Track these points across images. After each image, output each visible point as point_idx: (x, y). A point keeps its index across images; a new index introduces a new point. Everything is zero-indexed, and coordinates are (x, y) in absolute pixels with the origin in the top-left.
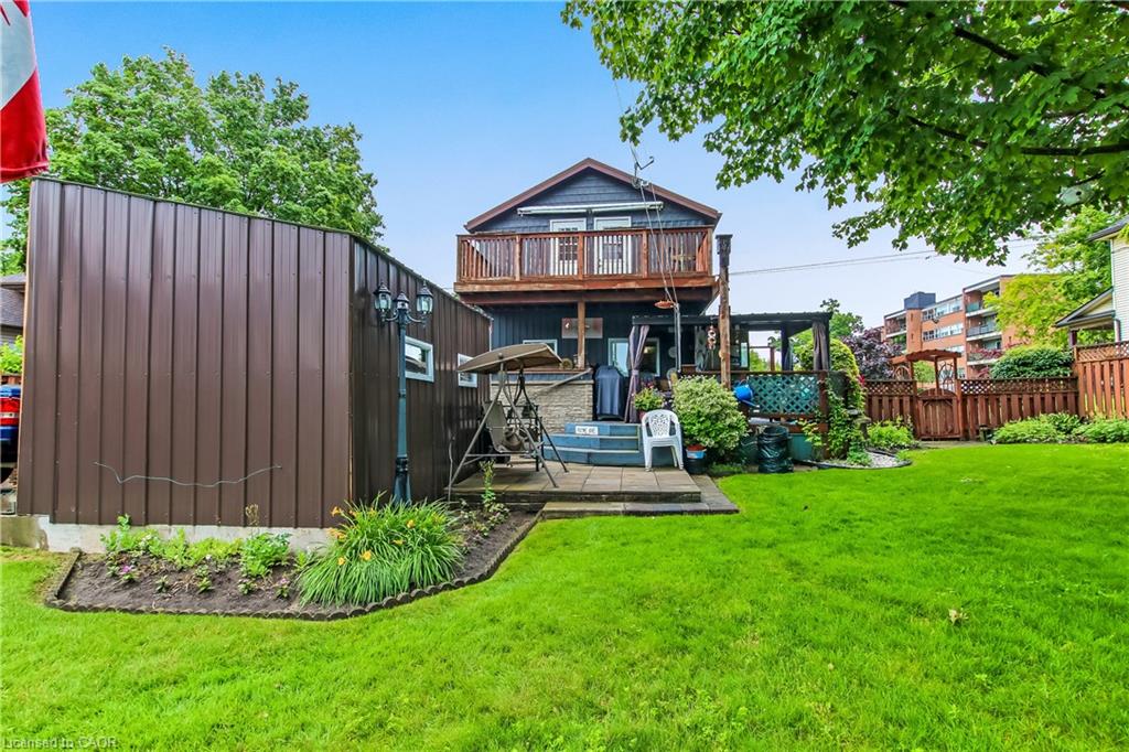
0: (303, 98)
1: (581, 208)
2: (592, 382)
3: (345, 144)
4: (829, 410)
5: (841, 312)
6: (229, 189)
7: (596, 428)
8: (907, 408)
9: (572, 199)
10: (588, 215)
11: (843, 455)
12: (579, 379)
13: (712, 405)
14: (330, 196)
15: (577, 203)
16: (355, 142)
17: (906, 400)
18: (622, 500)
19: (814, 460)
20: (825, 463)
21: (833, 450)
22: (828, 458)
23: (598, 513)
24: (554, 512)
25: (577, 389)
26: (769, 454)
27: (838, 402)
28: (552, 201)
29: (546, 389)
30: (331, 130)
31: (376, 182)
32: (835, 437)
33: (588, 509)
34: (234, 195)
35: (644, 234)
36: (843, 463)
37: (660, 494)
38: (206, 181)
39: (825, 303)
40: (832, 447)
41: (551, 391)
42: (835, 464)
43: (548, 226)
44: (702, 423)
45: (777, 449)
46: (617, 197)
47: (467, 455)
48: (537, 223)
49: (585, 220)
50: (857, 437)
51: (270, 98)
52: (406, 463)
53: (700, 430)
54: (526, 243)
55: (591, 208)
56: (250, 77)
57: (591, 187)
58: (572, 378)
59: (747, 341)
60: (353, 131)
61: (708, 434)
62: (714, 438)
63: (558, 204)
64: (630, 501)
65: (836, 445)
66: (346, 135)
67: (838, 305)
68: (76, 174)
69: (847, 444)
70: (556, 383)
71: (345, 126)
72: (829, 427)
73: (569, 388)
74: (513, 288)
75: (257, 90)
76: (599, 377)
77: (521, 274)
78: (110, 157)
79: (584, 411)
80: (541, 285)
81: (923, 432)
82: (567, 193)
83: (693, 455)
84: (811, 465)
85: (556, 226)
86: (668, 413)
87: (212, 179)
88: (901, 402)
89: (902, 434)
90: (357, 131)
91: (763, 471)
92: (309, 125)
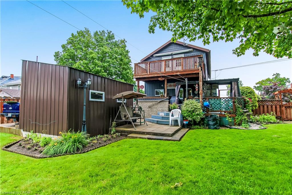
0: (113, 34)
1: (170, 53)
2: (168, 101)
3: (123, 44)
4: (236, 110)
5: (281, 77)
6: (94, 57)
7: (164, 114)
8: (278, 109)
9: (168, 51)
10: (171, 55)
11: (239, 125)
12: (165, 100)
13: (192, 108)
14: (117, 56)
15: (169, 52)
16: (125, 43)
17: (278, 106)
18: (150, 135)
19: (229, 126)
20: (233, 127)
21: (237, 123)
22: (235, 125)
23: (140, 138)
24: (130, 136)
25: (165, 103)
26: (211, 123)
27: (239, 107)
28: (162, 52)
29: (156, 103)
30: (120, 41)
31: (129, 52)
32: (237, 119)
33: (138, 136)
34: (95, 58)
35: (182, 58)
36: (239, 127)
37: (160, 133)
38: (90, 56)
39: (274, 75)
40: (236, 122)
41: (158, 103)
42: (236, 128)
43: (161, 59)
44: (188, 113)
45: (213, 122)
46: (180, 49)
47: (115, 120)
48: (159, 58)
49: (171, 56)
50: (245, 119)
51: (106, 35)
52: (85, 122)
53: (187, 115)
54: (151, 64)
55: (172, 53)
56: (102, 31)
57: (173, 47)
58: (163, 99)
59: (218, 88)
60: (125, 40)
61: (189, 116)
62: (191, 118)
63: (164, 53)
64: (152, 135)
65: (237, 121)
66: (123, 41)
67: (280, 75)
68: (66, 57)
69: (241, 121)
70: (159, 101)
71: (123, 39)
72: (236, 115)
73: (163, 103)
74: (147, 76)
75: (104, 34)
76: (171, 99)
77: (149, 72)
78: (72, 53)
79: (166, 109)
80: (154, 75)
81: (285, 118)
82: (166, 49)
83: (185, 122)
84: (228, 127)
85: (163, 58)
86: (179, 110)
87: (91, 55)
88: (276, 107)
89: (273, 118)
90: (126, 40)
91: (209, 128)
92: (114, 40)
